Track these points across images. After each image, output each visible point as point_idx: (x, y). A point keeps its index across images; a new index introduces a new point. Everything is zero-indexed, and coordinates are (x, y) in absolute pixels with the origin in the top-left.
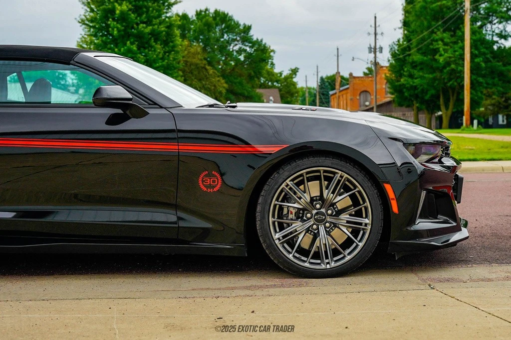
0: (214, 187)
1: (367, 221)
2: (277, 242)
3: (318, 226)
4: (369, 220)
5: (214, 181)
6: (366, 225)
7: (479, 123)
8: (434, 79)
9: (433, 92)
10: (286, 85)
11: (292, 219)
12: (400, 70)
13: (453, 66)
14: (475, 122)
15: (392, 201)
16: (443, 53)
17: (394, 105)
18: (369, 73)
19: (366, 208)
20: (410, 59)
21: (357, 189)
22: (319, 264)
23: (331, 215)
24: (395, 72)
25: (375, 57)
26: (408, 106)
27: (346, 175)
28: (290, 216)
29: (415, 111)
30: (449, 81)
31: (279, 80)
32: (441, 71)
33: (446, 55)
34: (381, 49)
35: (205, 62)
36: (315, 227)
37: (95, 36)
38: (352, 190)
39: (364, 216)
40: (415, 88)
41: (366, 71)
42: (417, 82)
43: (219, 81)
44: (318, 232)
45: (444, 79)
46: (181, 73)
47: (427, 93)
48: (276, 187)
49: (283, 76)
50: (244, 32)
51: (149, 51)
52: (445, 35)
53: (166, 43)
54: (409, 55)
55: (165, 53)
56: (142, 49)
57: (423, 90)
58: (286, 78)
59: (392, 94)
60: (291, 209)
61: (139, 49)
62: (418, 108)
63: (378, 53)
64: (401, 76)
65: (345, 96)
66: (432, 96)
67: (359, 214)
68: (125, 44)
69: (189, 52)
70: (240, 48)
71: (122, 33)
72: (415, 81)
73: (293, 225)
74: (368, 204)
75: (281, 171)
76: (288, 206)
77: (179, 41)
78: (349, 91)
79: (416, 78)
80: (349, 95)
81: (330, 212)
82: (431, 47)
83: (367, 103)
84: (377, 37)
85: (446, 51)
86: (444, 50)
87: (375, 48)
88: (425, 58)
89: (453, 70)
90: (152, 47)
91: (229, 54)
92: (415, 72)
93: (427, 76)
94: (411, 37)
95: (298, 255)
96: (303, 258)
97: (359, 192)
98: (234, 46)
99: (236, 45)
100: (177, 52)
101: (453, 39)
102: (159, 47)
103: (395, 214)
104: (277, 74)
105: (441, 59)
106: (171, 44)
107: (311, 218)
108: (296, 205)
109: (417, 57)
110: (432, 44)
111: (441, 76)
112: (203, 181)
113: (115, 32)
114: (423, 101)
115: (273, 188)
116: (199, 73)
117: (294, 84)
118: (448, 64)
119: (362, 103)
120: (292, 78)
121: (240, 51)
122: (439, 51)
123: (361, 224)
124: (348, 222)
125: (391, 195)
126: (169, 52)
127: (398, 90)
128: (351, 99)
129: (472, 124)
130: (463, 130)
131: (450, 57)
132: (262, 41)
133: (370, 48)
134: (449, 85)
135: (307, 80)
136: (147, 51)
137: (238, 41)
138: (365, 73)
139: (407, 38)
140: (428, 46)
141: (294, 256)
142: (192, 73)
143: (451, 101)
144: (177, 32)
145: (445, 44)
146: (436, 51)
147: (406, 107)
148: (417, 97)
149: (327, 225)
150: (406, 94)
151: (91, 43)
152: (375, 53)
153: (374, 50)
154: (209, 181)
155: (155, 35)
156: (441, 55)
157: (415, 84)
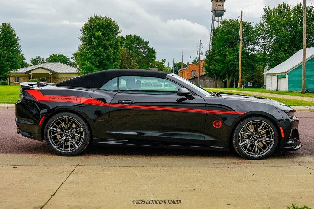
0: (218, 126)
1: (273, 140)
2: (241, 147)
3: (254, 141)
4: (273, 139)
5: (219, 124)
6: (272, 141)
7: (244, 86)
8: (224, 67)
9: (223, 72)
10: (160, 66)
11: (245, 139)
12: (210, 63)
13: (232, 62)
14: (243, 86)
15: (282, 133)
16: (229, 56)
17: (205, 77)
18: (194, 62)
19: (272, 135)
20: (214, 58)
21: (270, 128)
22: (255, 155)
23: (259, 137)
24: (208, 63)
25: (200, 57)
26: (212, 77)
27: (266, 123)
28: (245, 137)
29: (215, 80)
30: (231, 68)
31: (157, 64)
32: (227, 64)
33: (230, 57)
34: (202, 53)
35: (130, 57)
36: (253, 141)
37: (86, 45)
38: (268, 129)
39: (271, 138)
40: (216, 70)
41: (193, 61)
42: (217, 68)
43: (135, 64)
44: (255, 143)
45: (229, 67)
46: (120, 61)
47: (221, 72)
48: (242, 127)
49: (159, 62)
50: (146, 45)
51: (108, 51)
52: (229, 49)
53: (115, 48)
54: (214, 57)
55: (114, 52)
56: (105, 51)
57: (219, 71)
58: (160, 64)
59: (206, 72)
60: (245, 135)
61: (104, 51)
62: (216, 78)
63: (201, 55)
64: (210, 65)
65: (185, 72)
66: (224, 74)
67: (269, 137)
68: (99, 49)
69: (124, 52)
70: (144, 51)
71: (98, 44)
72: (217, 67)
73: (246, 141)
74: (273, 134)
75: (243, 121)
76: (244, 134)
77: (120, 47)
78: (187, 70)
79: (217, 66)
80: (187, 71)
81: (259, 136)
82: (224, 54)
83: (195, 75)
84: (201, 48)
85: (230, 56)
86: (229, 55)
87: (200, 53)
88: (221, 58)
89: (232, 63)
90: (109, 50)
91: (139, 54)
92: (217, 63)
93: (221, 65)
94: (215, 49)
95: (247, 152)
96: (249, 153)
97: (270, 130)
98: (141, 50)
99: (142, 50)
100: (119, 52)
101: (233, 51)
102: (112, 50)
103: (283, 137)
104: (157, 62)
105: (228, 59)
106: (117, 49)
107: (252, 138)
108: (247, 134)
109: (218, 58)
110: (224, 52)
111: (227, 66)
112: (215, 124)
113: (95, 44)
114: (219, 75)
115: (240, 127)
116: (127, 61)
117: (163, 66)
118: (230, 61)
119: (192, 75)
120: (163, 63)
121: (144, 52)
122: (227, 55)
123: (270, 141)
124: (266, 140)
125: (282, 131)
126: (116, 52)
127: (208, 70)
128: (188, 73)
129: (241, 86)
130: (238, 89)
131: (231, 58)
132: (153, 48)
133: (197, 53)
134: (231, 69)
135: (168, 64)
136: (107, 51)
137: (143, 48)
138: (192, 62)
139: (214, 50)
140: (222, 53)
141: (246, 152)
142: (124, 61)
143: (231, 76)
144: (119, 44)
145: (230, 53)
146: (225, 56)
147: (211, 78)
148: (216, 74)
149: (258, 141)
150: (212, 72)
151: (85, 48)
152: (200, 55)
153: (199, 54)
154: (217, 124)
155: (111, 45)
156: (228, 57)
157: (216, 69)
